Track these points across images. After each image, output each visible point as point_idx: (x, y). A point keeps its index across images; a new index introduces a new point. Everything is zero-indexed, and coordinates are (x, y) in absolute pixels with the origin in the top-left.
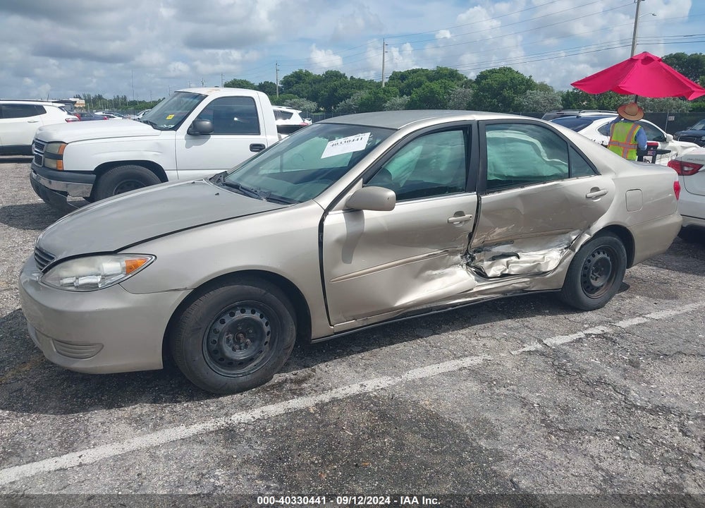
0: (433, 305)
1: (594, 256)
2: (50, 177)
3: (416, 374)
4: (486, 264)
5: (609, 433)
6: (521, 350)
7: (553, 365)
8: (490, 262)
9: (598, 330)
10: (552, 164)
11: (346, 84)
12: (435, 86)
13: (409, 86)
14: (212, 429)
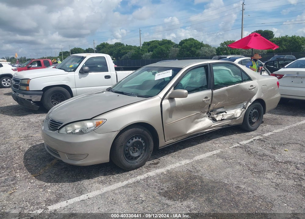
0: (199, 132)
1: (252, 111)
2: (24, 94)
3: (198, 158)
4: (215, 116)
5: (273, 171)
6: (232, 147)
7: (246, 151)
8: (216, 115)
9: (257, 138)
10: (235, 77)
11: (124, 48)
12: (163, 47)
13: (151, 48)
14: (132, 182)
